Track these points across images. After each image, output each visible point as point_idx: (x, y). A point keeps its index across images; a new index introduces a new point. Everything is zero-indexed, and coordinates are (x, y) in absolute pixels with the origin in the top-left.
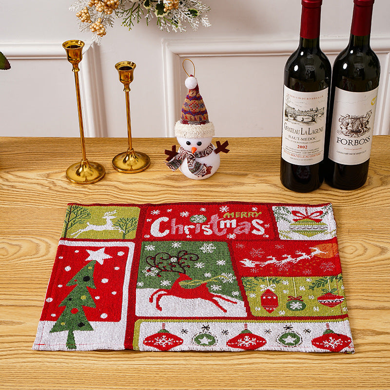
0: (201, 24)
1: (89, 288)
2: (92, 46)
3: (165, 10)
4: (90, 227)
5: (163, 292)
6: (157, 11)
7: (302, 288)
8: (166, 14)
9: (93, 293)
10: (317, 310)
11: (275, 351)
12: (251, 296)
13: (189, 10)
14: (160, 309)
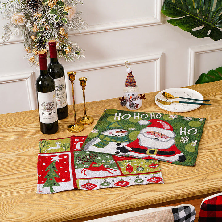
0: (81, 57)
1: (55, 171)
2: (32, 73)
3: (66, 53)
4: (51, 148)
5: (86, 169)
6: (63, 54)
7: (142, 163)
8: (67, 55)
9: (57, 172)
10: (149, 170)
11: (134, 185)
12: (122, 167)
13: (76, 52)
14: (86, 175)
